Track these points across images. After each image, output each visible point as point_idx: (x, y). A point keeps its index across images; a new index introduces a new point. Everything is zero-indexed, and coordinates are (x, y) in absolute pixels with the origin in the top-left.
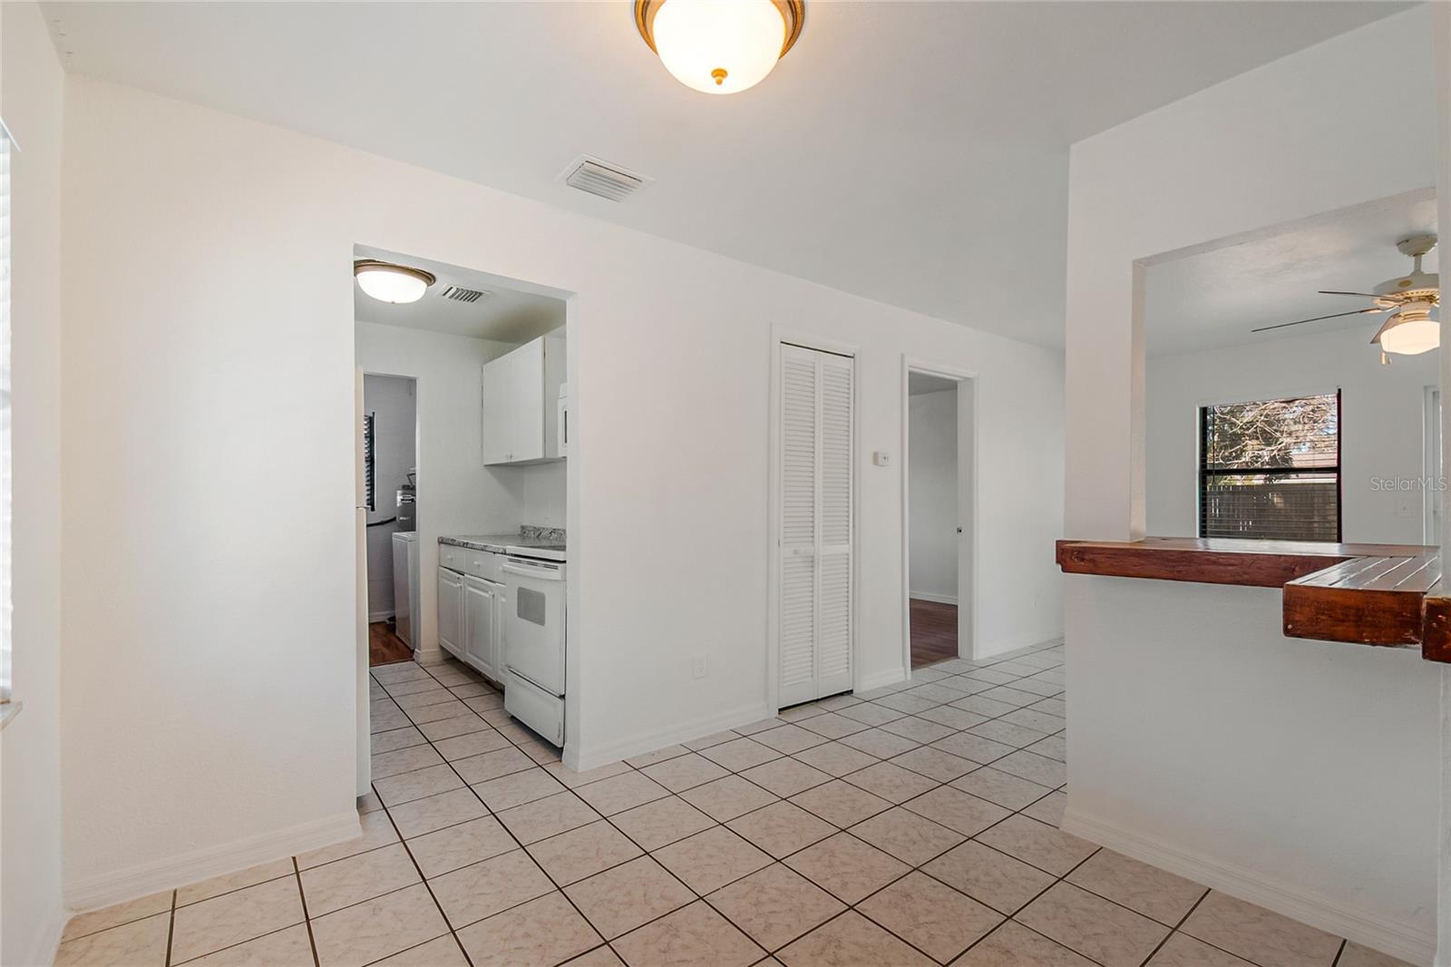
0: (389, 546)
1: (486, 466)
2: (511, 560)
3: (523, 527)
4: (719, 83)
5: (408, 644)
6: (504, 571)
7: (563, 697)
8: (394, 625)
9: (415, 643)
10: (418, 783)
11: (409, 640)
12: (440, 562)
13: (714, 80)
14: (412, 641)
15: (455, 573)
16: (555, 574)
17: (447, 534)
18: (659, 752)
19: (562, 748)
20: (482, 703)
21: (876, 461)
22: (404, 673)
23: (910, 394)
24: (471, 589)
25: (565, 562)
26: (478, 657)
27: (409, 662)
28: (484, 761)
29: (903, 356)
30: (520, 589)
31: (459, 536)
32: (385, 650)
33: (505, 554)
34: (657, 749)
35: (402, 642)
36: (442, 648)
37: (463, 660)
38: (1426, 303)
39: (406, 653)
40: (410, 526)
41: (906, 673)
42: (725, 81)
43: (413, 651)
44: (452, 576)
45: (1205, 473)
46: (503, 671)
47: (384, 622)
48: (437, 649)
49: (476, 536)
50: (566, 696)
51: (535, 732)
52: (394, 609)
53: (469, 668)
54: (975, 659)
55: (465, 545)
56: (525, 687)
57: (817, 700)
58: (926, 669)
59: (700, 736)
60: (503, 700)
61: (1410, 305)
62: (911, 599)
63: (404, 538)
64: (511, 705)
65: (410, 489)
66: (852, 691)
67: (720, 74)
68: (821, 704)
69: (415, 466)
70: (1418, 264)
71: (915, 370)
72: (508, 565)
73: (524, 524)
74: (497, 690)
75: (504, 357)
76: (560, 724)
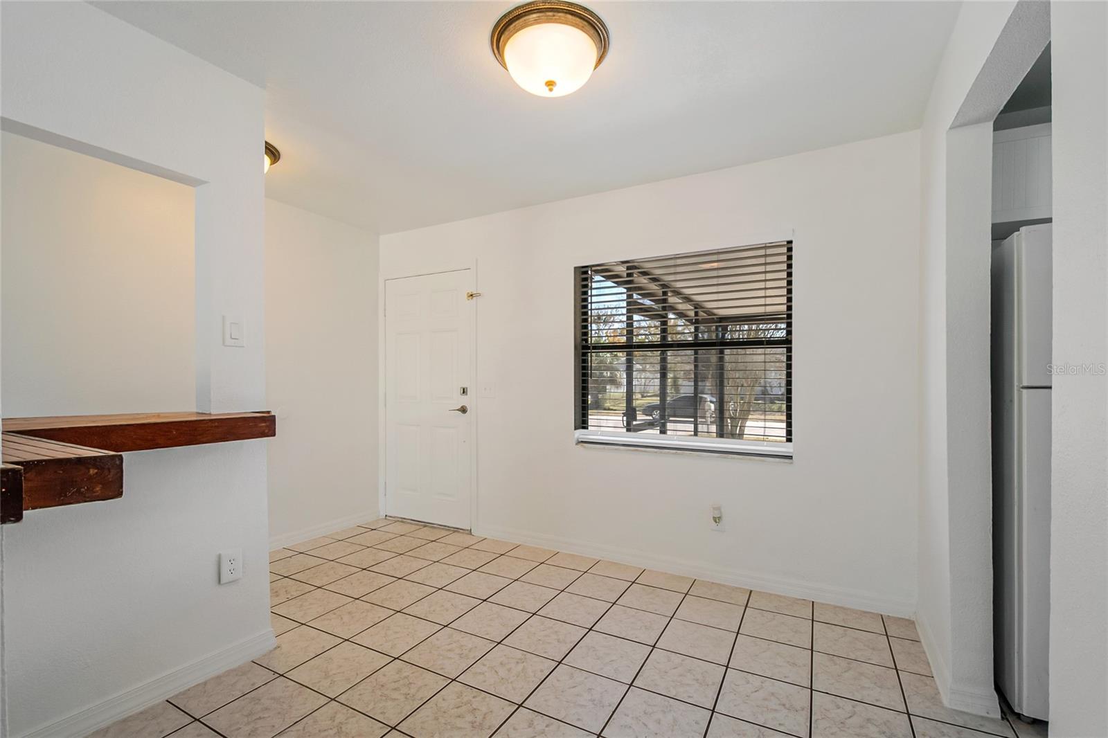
4: (551, 90)
13: (547, 88)
42: (555, 89)
67: (550, 84)
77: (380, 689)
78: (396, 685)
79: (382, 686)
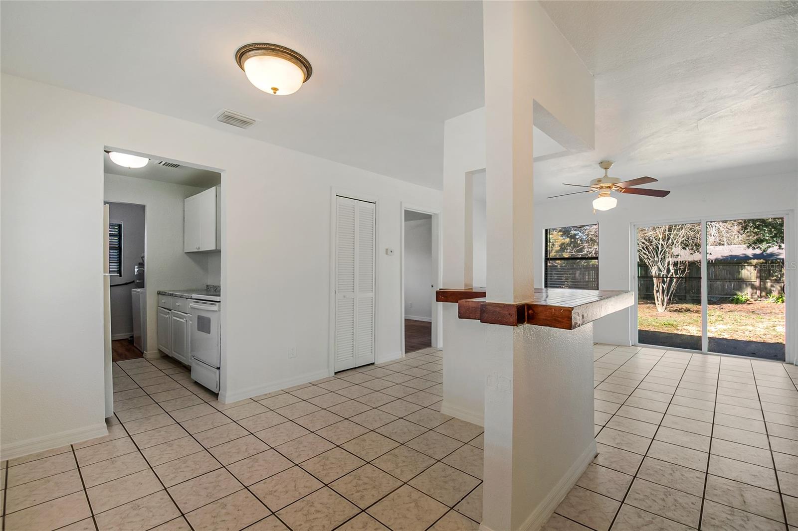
0: (130, 296)
1: (186, 253)
2: (194, 302)
3: (207, 286)
4: (275, 92)
5: (141, 350)
6: (192, 308)
7: (219, 368)
8: (133, 340)
9: (144, 348)
10: (140, 412)
11: (141, 347)
12: (158, 304)
14: (142, 348)
15: (166, 310)
16: (215, 308)
17: (162, 289)
18: (269, 394)
19: (218, 394)
20: (180, 377)
21: (387, 253)
22: (137, 364)
23: (405, 221)
24: (174, 318)
25: (220, 302)
26: (178, 353)
27: (141, 359)
28: (177, 402)
29: (401, 202)
30: (198, 316)
31: (169, 291)
32: (126, 353)
33: (192, 299)
34: (268, 392)
35: (138, 349)
36: (160, 351)
37: (171, 356)
38: (608, 189)
39: (139, 354)
40: (142, 285)
41: (402, 354)
43: (143, 353)
44: (164, 311)
45: (547, 259)
46: (191, 359)
47: (127, 339)
48: (156, 351)
49: (180, 290)
50: (221, 369)
51: (206, 388)
52: (133, 331)
53: (174, 360)
54: (438, 347)
55: (171, 295)
56: (200, 365)
57: (355, 368)
58: (414, 352)
59: (292, 386)
60: (191, 373)
61: (602, 190)
62: (405, 319)
63: (138, 292)
64: (194, 376)
65: (141, 265)
66: (374, 363)
67: (275, 89)
68: (357, 370)
69: (144, 252)
70: (606, 173)
71: (407, 209)
72: (192, 304)
73: (208, 284)
74: (187, 369)
75: (198, 195)
76: (217, 382)
77: (376, 485)
78: (365, 486)
79: (374, 487)
